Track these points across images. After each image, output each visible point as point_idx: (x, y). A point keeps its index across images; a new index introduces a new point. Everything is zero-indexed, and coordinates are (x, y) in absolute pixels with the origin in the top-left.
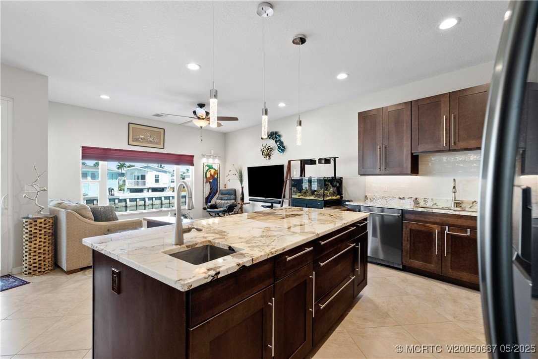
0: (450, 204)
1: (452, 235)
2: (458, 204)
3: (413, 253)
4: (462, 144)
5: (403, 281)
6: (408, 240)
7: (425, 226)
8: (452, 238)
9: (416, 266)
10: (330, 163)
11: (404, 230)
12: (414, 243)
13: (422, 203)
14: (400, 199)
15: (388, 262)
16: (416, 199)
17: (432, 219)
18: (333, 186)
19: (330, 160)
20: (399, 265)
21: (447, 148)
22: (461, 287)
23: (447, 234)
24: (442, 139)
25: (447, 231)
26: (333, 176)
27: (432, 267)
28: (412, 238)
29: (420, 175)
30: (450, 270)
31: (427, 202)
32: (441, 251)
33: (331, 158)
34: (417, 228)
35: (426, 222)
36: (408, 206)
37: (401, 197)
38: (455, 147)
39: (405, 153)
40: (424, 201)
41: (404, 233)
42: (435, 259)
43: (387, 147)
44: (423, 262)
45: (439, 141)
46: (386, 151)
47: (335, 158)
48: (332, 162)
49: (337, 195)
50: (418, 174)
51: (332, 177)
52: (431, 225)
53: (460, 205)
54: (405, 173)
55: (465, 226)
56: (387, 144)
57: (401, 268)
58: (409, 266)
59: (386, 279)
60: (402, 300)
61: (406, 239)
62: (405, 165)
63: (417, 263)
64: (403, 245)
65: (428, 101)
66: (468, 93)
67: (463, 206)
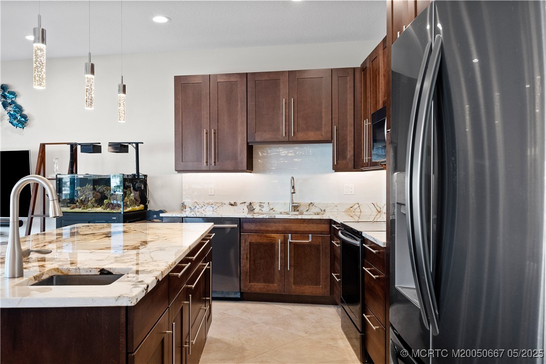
0: (288, 208)
1: (295, 244)
2: (295, 208)
3: (253, 275)
4: (301, 136)
5: (244, 311)
6: (247, 258)
7: (267, 237)
8: (295, 246)
9: (258, 291)
10: (127, 152)
11: (243, 245)
12: (254, 261)
13: (257, 209)
14: (232, 205)
15: (223, 292)
16: (251, 204)
17: (274, 227)
18: (135, 189)
19: (127, 146)
20: (236, 293)
21: (286, 139)
22: (303, 304)
23: (290, 242)
24: (281, 127)
25: (290, 240)
26: (135, 172)
27: (275, 287)
28: (252, 254)
29: (256, 172)
30: (293, 286)
31: (263, 207)
32: (284, 265)
33: (130, 143)
34: (258, 240)
35: (268, 232)
36: (241, 213)
37: (233, 203)
38: (295, 139)
39: (239, 142)
40: (260, 206)
41: (242, 249)
42: (277, 276)
43: (217, 132)
44: (265, 282)
45: (278, 130)
46: (215, 137)
47: (137, 144)
48: (132, 149)
49: (140, 204)
50: (252, 170)
51: (134, 175)
52: (273, 235)
53: (298, 209)
54: (240, 169)
55: (306, 231)
56: (216, 128)
57: (239, 297)
58: (248, 291)
59: (224, 313)
60: (252, 331)
61: (245, 257)
62: (239, 158)
63: (258, 287)
64: (242, 265)
65: (266, 78)
66: (306, 76)
67: (300, 209)
